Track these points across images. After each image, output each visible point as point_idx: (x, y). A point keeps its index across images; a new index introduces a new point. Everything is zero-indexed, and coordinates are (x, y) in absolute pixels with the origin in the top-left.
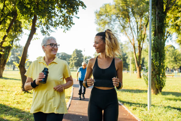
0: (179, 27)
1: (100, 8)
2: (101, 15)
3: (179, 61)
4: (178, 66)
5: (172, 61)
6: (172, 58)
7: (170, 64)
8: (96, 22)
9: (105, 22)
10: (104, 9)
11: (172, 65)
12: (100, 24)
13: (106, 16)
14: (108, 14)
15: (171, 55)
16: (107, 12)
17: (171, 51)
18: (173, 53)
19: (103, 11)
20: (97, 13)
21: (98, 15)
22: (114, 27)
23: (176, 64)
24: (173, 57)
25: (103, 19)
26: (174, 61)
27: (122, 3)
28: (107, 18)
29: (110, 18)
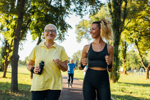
0: (133, 40)
1: (79, 22)
2: (80, 28)
3: (139, 63)
4: (139, 67)
5: (133, 63)
6: (133, 60)
7: (133, 65)
8: (76, 32)
9: (82, 33)
10: (82, 23)
11: (134, 66)
12: (79, 34)
13: (84, 28)
14: (85, 27)
15: (133, 58)
16: (84, 26)
17: (133, 55)
18: (134, 56)
19: (81, 25)
20: (77, 26)
21: (78, 28)
22: (89, 36)
23: (137, 65)
24: (135, 60)
25: (81, 31)
26: (135, 63)
27: (95, 20)
28: (84, 30)
29: (86, 30)
